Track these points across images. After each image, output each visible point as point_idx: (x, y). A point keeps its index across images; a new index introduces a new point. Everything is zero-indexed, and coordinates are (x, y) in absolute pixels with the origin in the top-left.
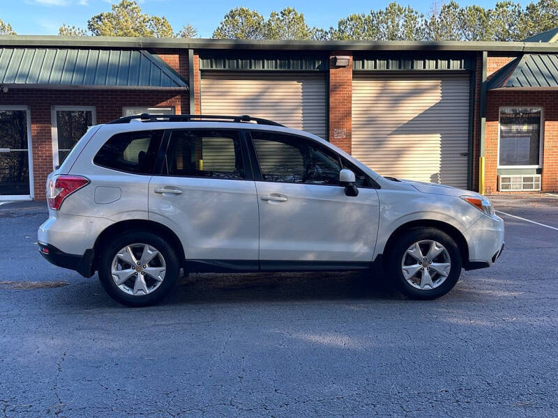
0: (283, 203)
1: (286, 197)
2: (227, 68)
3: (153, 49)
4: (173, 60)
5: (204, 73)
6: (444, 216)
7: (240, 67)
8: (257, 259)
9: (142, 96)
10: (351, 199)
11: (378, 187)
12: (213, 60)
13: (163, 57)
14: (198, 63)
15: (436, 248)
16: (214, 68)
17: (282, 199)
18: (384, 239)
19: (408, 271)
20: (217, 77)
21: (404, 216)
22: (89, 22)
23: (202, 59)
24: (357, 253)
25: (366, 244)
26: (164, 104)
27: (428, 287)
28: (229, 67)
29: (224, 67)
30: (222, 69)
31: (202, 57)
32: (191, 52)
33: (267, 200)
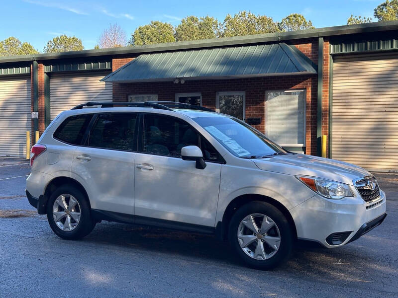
0: (151, 172)
1: (152, 166)
2: (356, 50)
3: (290, 40)
4: (307, 48)
5: (335, 57)
6: (273, 192)
7: (368, 49)
8: (133, 214)
9: (280, 81)
10: (199, 171)
11: (225, 163)
12: (343, 45)
13: (299, 46)
14: (329, 49)
15: (267, 222)
16: (344, 51)
17: (149, 167)
18: (223, 208)
19: (243, 239)
20: (348, 60)
21: (239, 189)
22: (375, 10)
23: (333, 45)
24: (203, 218)
25: (210, 211)
26: (297, 86)
27: (260, 258)
28: (358, 49)
29: (353, 50)
30: (352, 51)
31: (332, 43)
32: (321, 40)
33: (140, 168)
